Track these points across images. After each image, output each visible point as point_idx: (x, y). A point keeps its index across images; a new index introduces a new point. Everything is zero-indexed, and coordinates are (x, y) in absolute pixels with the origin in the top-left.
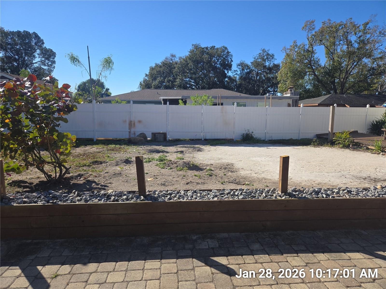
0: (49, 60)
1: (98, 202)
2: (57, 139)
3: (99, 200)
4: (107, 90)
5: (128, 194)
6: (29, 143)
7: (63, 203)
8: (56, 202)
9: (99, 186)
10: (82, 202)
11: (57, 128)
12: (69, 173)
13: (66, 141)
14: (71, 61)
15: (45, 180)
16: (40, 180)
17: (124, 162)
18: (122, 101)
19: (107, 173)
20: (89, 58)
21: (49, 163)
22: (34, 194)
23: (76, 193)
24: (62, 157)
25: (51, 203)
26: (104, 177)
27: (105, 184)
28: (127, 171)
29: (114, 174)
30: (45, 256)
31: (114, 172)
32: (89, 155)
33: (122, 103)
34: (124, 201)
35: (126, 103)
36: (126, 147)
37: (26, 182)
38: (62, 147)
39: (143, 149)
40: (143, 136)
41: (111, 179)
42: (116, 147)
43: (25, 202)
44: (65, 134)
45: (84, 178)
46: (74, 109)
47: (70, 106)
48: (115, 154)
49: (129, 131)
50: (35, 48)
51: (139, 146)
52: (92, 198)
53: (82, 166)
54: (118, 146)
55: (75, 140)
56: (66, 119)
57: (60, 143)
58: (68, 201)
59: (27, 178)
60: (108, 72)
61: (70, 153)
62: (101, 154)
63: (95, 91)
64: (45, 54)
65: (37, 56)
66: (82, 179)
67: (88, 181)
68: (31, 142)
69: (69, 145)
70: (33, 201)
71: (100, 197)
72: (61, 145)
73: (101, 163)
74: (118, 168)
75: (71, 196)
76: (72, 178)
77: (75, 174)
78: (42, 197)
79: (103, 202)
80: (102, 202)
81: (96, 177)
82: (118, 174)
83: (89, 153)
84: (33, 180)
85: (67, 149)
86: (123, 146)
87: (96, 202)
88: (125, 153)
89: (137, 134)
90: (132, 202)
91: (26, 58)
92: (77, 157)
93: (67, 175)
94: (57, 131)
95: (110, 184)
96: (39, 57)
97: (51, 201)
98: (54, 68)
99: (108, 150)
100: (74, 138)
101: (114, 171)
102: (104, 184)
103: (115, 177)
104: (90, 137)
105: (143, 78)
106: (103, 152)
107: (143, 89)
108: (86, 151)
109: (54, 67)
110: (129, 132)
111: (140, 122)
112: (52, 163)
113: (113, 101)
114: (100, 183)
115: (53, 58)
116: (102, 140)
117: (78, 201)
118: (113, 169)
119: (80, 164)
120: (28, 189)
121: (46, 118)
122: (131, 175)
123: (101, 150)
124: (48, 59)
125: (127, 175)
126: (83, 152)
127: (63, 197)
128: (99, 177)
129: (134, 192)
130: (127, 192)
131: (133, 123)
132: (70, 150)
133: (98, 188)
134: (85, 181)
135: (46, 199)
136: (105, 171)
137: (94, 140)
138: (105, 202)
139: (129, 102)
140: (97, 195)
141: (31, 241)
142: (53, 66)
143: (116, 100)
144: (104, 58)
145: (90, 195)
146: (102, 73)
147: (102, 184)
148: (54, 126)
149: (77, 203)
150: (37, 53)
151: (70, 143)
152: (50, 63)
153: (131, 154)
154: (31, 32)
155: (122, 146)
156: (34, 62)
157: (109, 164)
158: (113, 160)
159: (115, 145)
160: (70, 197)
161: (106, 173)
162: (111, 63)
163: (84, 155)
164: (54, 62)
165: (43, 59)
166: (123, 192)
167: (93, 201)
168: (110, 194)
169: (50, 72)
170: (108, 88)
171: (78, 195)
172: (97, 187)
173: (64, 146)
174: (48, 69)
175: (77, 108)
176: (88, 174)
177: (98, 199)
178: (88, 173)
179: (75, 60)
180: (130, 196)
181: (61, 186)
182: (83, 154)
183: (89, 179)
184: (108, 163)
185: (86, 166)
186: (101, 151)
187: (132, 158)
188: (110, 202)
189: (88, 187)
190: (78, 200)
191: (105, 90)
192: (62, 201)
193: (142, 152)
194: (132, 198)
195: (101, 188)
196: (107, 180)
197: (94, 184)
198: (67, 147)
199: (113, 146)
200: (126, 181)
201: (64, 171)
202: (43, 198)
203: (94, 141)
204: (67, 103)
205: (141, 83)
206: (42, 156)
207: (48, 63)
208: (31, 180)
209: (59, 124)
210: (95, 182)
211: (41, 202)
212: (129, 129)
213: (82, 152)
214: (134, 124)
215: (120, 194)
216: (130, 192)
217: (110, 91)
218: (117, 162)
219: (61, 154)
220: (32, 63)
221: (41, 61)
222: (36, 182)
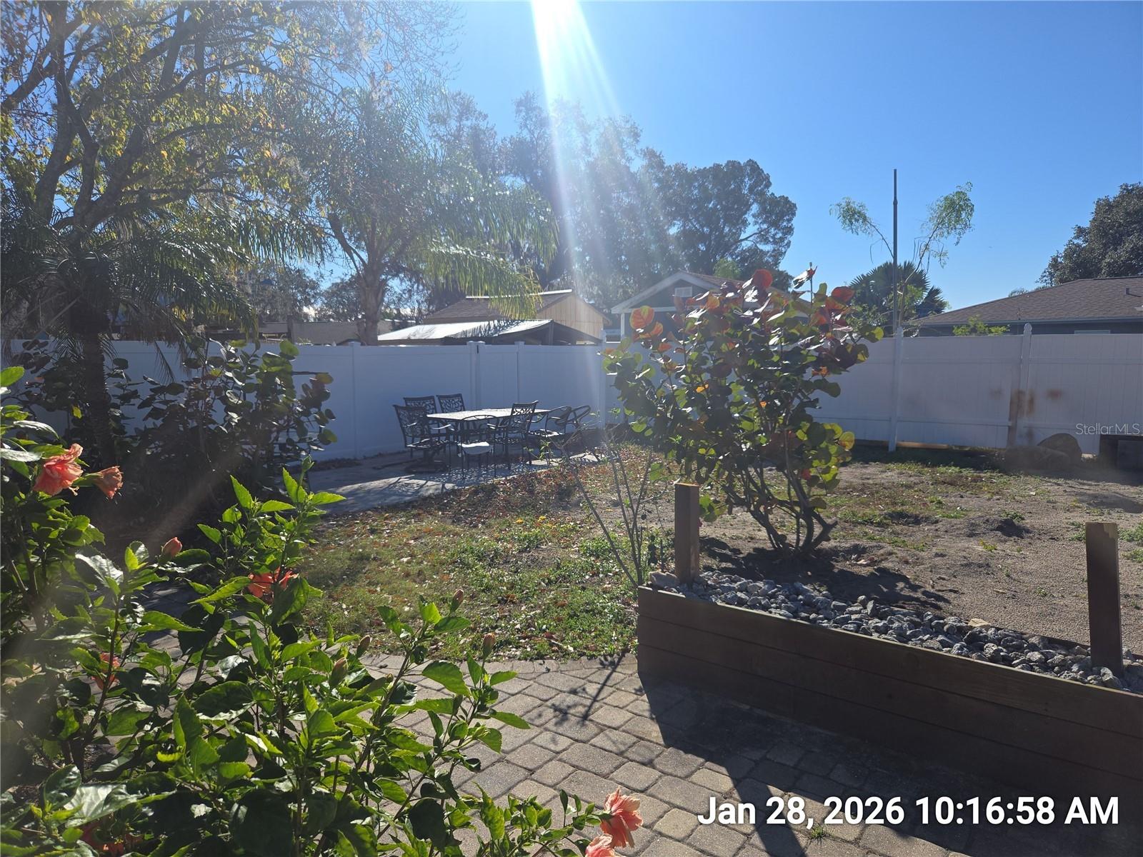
0: (777, 227)
1: (938, 649)
2: (806, 439)
3: (944, 644)
4: (935, 292)
5: (1045, 647)
6: (743, 446)
7: (836, 627)
8: (814, 620)
9: (919, 595)
10: (890, 638)
11: (809, 411)
12: (828, 540)
13: (827, 447)
14: (844, 222)
15: (768, 546)
16: (756, 546)
17: (998, 529)
18: (991, 325)
19: (942, 556)
20: (895, 203)
21: (782, 503)
22: (760, 584)
23: (870, 605)
24: (816, 491)
25: (802, 619)
26: (933, 569)
27: (939, 591)
28: (1009, 561)
29: (966, 565)
30: (788, 763)
31: (965, 557)
32: (877, 492)
33: (991, 332)
34: (1032, 669)
35: (1005, 332)
36: (998, 479)
37: (724, 546)
38: (816, 463)
39: (1065, 491)
40: (1068, 443)
41: (955, 577)
42: (962, 476)
43: (741, 602)
44: (828, 427)
45: (870, 560)
46: (860, 357)
47: (849, 350)
48: (962, 497)
49: (1010, 424)
50: (748, 201)
51: (1050, 478)
52: (920, 633)
53: (860, 523)
54: (968, 473)
55: (851, 447)
56: (836, 385)
57: (813, 452)
58: (849, 625)
59: (724, 534)
60: (953, 237)
61: (834, 481)
62: (916, 491)
63: (904, 299)
64: (770, 213)
65: (750, 219)
66: (862, 562)
67: (884, 571)
68: (748, 444)
69: (834, 459)
70: (760, 603)
71: (946, 634)
72: (816, 457)
73: (917, 521)
74: (977, 548)
75: (856, 612)
76: (834, 552)
77: (843, 545)
78: (781, 597)
79: (958, 654)
80: (954, 652)
81: (907, 562)
82: (980, 566)
83: (876, 484)
84: (739, 542)
85: (827, 471)
86: (989, 474)
87: (934, 649)
88: (998, 497)
89: (1041, 436)
90: (1067, 680)
91: (727, 229)
92: (844, 493)
93: (825, 545)
94: (809, 419)
95: (953, 595)
96: (756, 223)
97: (804, 615)
98: (789, 247)
99: (936, 483)
100: (848, 439)
101: (964, 554)
102: (932, 590)
103: (968, 575)
104: (879, 437)
105: (1067, 242)
106: (920, 486)
107: (1061, 281)
108: (868, 479)
109: (788, 244)
110: (1010, 428)
111: (1054, 395)
112: (790, 505)
113: (958, 328)
114: (921, 584)
115: (789, 220)
116: (913, 449)
117: (876, 631)
118: (960, 545)
119: (854, 515)
120: (729, 565)
121: (787, 383)
122: (1027, 579)
123: (912, 479)
124: (775, 224)
125: (1014, 576)
126: (861, 481)
127: (832, 610)
128: (915, 564)
129: (1068, 646)
130: (1043, 638)
131: (1027, 398)
132: (836, 474)
133: (917, 599)
134: (875, 570)
135: (789, 604)
136: (934, 550)
137: (888, 447)
138: (964, 656)
139: (1016, 328)
140: (933, 624)
141: (748, 707)
142: (786, 242)
143: (971, 323)
144: (942, 199)
145: (911, 621)
146: (934, 246)
147: (928, 590)
148: (802, 405)
149: (875, 636)
150: (752, 212)
151: (839, 454)
152: (780, 235)
153: (1020, 505)
154: (743, 161)
155: (982, 475)
156: (743, 236)
157: (943, 529)
158: (956, 517)
159: (957, 469)
160: (852, 613)
161: (937, 555)
162: (963, 210)
163: (862, 490)
164: (789, 230)
165: (765, 226)
166: (1025, 636)
167: (923, 641)
168: (981, 632)
169: (778, 259)
170: (936, 287)
171: (876, 614)
172: (912, 594)
173: (820, 461)
174: (774, 250)
175: (866, 354)
176: (882, 551)
177: (938, 639)
178: (882, 548)
179: (856, 216)
180: (1055, 655)
181: (809, 573)
182: (860, 487)
183: (885, 564)
184: (939, 525)
185: (872, 523)
186: (915, 483)
187: (1023, 519)
188: (980, 658)
189: (885, 590)
190: (877, 629)
191: (925, 294)
192: (832, 621)
193: (1062, 499)
194: (1064, 666)
195: (926, 602)
196: (944, 579)
197: (901, 585)
198: (829, 464)
199: (953, 470)
200: (1009, 594)
201: (818, 530)
202: (783, 601)
203: (890, 450)
204: (842, 341)
205: (1055, 260)
206: (767, 482)
207: (776, 234)
208: (736, 542)
209: (817, 400)
210: (904, 579)
211: (778, 610)
212: (1010, 420)
213: (856, 481)
214: (1032, 401)
215: (1016, 643)
216: (1051, 643)
217: (942, 297)
218: (972, 525)
219: (813, 481)
220: (738, 241)
221: (760, 232)
222: (747, 548)
